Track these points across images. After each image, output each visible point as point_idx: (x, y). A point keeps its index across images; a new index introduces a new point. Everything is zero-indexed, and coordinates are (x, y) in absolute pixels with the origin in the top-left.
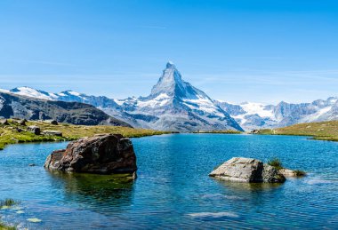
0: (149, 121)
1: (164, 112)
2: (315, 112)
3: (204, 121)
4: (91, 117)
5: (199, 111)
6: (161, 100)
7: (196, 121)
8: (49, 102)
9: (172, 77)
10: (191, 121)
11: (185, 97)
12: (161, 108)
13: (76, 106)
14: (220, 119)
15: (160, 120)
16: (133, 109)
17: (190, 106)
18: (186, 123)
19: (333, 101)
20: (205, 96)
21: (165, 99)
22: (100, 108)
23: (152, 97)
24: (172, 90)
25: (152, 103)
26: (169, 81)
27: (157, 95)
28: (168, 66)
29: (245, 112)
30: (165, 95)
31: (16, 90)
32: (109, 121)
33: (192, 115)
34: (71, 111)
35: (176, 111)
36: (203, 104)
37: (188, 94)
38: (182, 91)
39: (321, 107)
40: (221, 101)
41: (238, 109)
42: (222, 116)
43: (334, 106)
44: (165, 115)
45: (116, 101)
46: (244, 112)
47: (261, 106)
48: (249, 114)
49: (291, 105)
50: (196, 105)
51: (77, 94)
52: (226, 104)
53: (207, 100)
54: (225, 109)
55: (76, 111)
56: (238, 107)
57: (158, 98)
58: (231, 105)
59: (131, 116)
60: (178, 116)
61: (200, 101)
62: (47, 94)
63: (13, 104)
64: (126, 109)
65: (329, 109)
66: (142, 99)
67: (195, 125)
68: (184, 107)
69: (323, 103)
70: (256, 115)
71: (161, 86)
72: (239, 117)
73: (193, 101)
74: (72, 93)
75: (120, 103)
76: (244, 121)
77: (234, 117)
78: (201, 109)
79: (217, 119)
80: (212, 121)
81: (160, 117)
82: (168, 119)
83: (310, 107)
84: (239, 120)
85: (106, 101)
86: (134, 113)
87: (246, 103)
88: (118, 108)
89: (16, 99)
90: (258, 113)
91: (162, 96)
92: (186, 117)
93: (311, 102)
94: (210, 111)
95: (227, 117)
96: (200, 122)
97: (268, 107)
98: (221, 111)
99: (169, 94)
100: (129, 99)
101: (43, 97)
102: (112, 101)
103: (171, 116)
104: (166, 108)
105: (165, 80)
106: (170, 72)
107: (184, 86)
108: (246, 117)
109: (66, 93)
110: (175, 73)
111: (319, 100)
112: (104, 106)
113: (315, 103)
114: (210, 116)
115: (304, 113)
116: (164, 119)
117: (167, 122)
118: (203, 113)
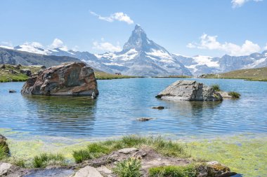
0: (122, 70)
1: (133, 64)
2: (252, 62)
3: (164, 70)
5: (161, 63)
6: (129, 55)
7: (158, 70)
8: (44, 56)
10: (154, 71)
11: (149, 51)
12: (131, 61)
13: (65, 59)
14: (177, 69)
15: (130, 70)
16: (109, 61)
17: (153, 59)
18: (151, 72)
20: (165, 50)
21: (134, 53)
22: (84, 61)
23: (123, 52)
24: (140, 46)
25: (125, 57)
27: (127, 50)
28: (137, 27)
29: (197, 63)
30: (134, 50)
31: (18, 47)
33: (155, 66)
35: (142, 63)
36: (164, 57)
38: (147, 47)
39: (257, 59)
40: (177, 55)
41: (190, 61)
42: (179, 66)
44: (133, 66)
45: (96, 55)
46: (195, 63)
47: (209, 58)
48: (199, 64)
49: (233, 57)
50: (158, 58)
52: (181, 57)
53: (166, 54)
54: (180, 61)
56: (191, 59)
57: (128, 52)
58: (185, 58)
59: (108, 66)
60: (144, 66)
62: (43, 50)
63: (17, 58)
64: (104, 62)
65: (263, 60)
66: (116, 53)
67: (157, 73)
68: (148, 59)
69: (258, 56)
70: (205, 65)
72: (192, 67)
75: (99, 57)
76: (196, 70)
77: (188, 67)
78: (162, 61)
79: (173, 69)
80: (170, 70)
81: (130, 67)
82: (137, 69)
83: (248, 59)
84: (192, 69)
86: (111, 64)
87: (198, 56)
88: (98, 60)
89: (19, 54)
90: (207, 64)
91: (132, 51)
92: (150, 67)
94: (170, 61)
95: (182, 67)
96: (161, 71)
97: (214, 60)
98: (177, 62)
99: (137, 50)
100: (106, 53)
101: (39, 52)
102: (93, 55)
103: (138, 66)
104: (135, 60)
106: (138, 33)
107: (149, 43)
108: (197, 67)
109: (57, 49)
110: (142, 33)
111: (256, 53)
112: (88, 59)
113: (252, 55)
114: (169, 67)
115: (243, 63)
116: (134, 68)
117: (136, 71)
118: (163, 64)
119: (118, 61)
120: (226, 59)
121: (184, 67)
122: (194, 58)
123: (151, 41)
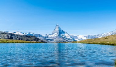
0: (52, 41)
3: (67, 41)
4: (35, 40)
7: (65, 40)
8: (23, 36)
9: (58, 28)
11: (62, 34)
16: (47, 37)
18: (62, 41)
19: (103, 35)
20: (67, 33)
21: (56, 35)
22: (38, 37)
23: (53, 34)
24: (58, 32)
25: (53, 36)
26: (57, 29)
28: (57, 25)
30: (56, 33)
31: (15, 33)
32: (40, 41)
34: (29, 38)
35: (59, 38)
36: (67, 36)
37: (62, 33)
38: (61, 32)
40: (72, 35)
41: (77, 37)
42: (72, 39)
45: (43, 35)
46: (78, 38)
47: (83, 36)
49: (91, 36)
50: (65, 36)
51: (32, 33)
52: (73, 36)
53: (68, 35)
55: (31, 38)
60: (59, 39)
62: (24, 33)
63: (13, 36)
66: (50, 35)
68: (61, 37)
69: (100, 35)
70: (82, 39)
71: (55, 31)
72: (77, 39)
73: (64, 35)
74: (30, 33)
75: (44, 36)
76: (78, 40)
78: (66, 37)
79: (70, 40)
84: (77, 40)
85: (40, 35)
86: (48, 38)
87: (79, 35)
88: (43, 37)
89: (14, 35)
91: (55, 34)
92: (62, 39)
93: (96, 35)
94: (69, 38)
95: (74, 39)
97: (85, 37)
98: (72, 38)
99: (57, 33)
100: (46, 34)
101: (23, 34)
103: (58, 39)
104: (56, 37)
105: (56, 29)
106: (57, 27)
107: (62, 31)
108: (79, 39)
109: (29, 33)
110: (59, 27)
112: (39, 37)
113: (98, 35)
114: (69, 39)
116: (56, 40)
118: (66, 38)
119: (51, 37)
120: (89, 36)
123: (62, 30)
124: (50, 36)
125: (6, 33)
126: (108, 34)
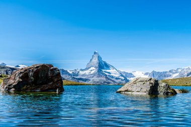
0: (85, 81)
1: (93, 77)
2: (171, 76)
5: (111, 76)
6: (91, 71)
7: (109, 81)
9: (97, 59)
10: (107, 81)
11: (104, 69)
12: (92, 75)
14: (122, 80)
15: (91, 81)
16: (77, 75)
17: (106, 73)
18: (104, 82)
19: (180, 70)
20: (114, 68)
21: (93, 70)
23: (87, 69)
24: (97, 66)
25: (87, 72)
26: (95, 61)
27: (90, 68)
28: (95, 53)
30: (93, 68)
31: (18, 66)
33: (108, 78)
35: (99, 76)
36: (113, 72)
37: (105, 67)
38: (102, 66)
39: (174, 73)
40: (122, 71)
41: (131, 75)
42: (123, 78)
43: (180, 73)
44: (94, 78)
45: (68, 71)
46: (134, 76)
47: (143, 73)
48: (136, 77)
49: (158, 72)
50: (109, 73)
52: (125, 72)
53: (115, 70)
54: (124, 75)
56: (131, 74)
57: (90, 69)
58: (127, 73)
59: (76, 79)
60: (100, 78)
61: (111, 71)
64: (74, 75)
65: (177, 74)
66: (82, 70)
67: (109, 83)
68: (103, 74)
69: (174, 71)
72: (131, 79)
73: (108, 71)
75: (71, 72)
77: (129, 79)
78: (112, 75)
79: (120, 80)
80: (118, 81)
81: (91, 79)
82: (95, 80)
83: (167, 73)
85: (64, 71)
86: (78, 77)
87: (135, 72)
88: (70, 75)
91: (92, 68)
92: (105, 79)
93: (168, 71)
94: (117, 76)
96: (112, 82)
97: (146, 74)
98: (122, 76)
99: (96, 67)
100: (75, 70)
102: (66, 71)
103: (97, 78)
104: (94, 74)
105: (93, 60)
106: (96, 56)
107: (103, 63)
110: (98, 57)
111: (172, 70)
112: (63, 74)
113: (170, 71)
114: (117, 79)
115: (165, 76)
116: (93, 80)
117: (94, 82)
118: (113, 77)
119: (83, 75)
120: (154, 73)
121: (126, 79)
122: (132, 73)
123: (105, 62)
124: (81, 73)
125: (4, 68)
126: (189, 69)
